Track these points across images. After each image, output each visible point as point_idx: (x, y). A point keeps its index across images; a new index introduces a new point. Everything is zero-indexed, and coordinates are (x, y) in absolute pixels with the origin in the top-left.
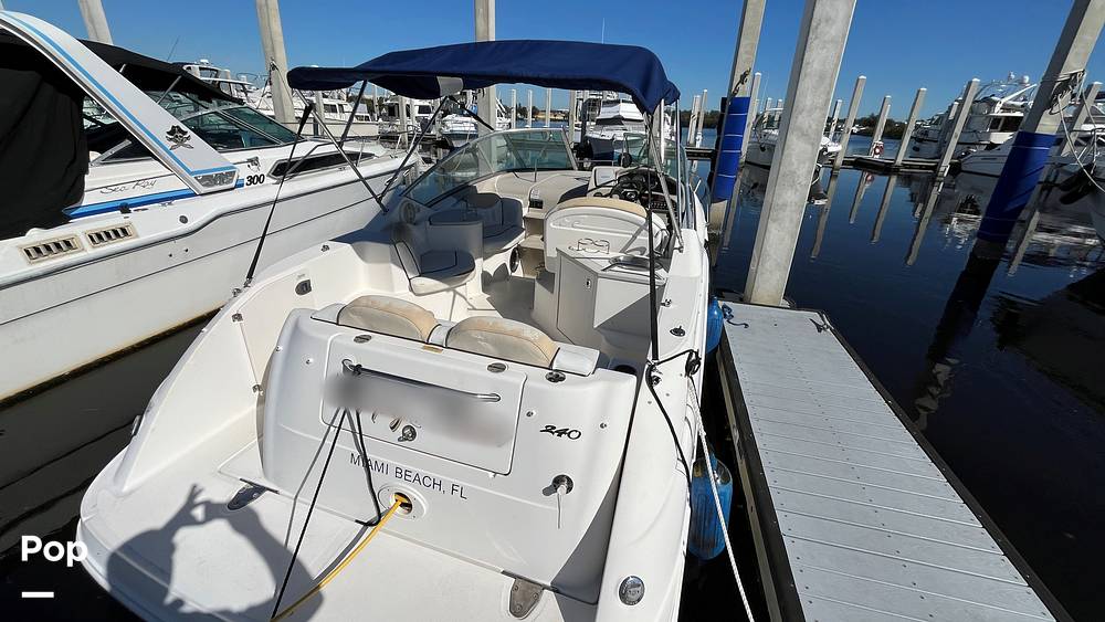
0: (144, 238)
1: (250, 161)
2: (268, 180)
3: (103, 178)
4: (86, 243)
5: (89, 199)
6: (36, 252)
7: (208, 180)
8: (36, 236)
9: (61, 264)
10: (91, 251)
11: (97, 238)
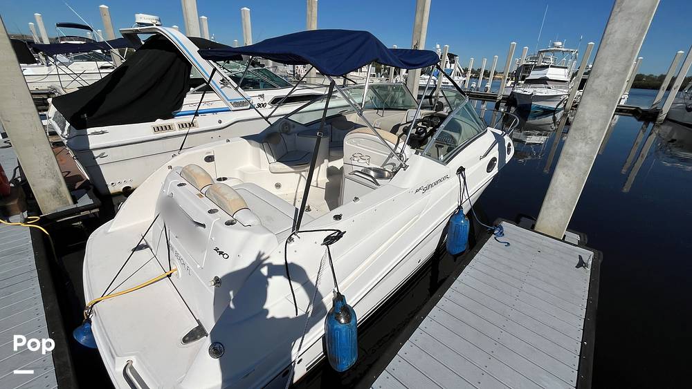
0: (200, 129)
1: (259, 96)
2: (268, 106)
3: (191, 100)
4: (177, 128)
5: (184, 109)
6: (157, 129)
7: (236, 104)
8: (159, 122)
9: (165, 136)
10: (178, 131)
11: (182, 126)
